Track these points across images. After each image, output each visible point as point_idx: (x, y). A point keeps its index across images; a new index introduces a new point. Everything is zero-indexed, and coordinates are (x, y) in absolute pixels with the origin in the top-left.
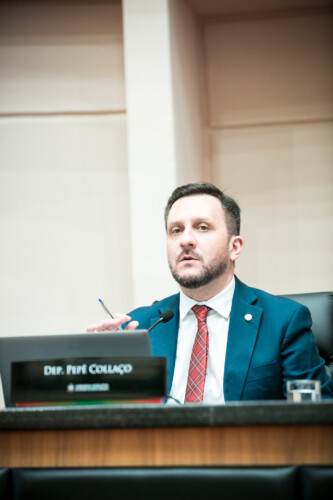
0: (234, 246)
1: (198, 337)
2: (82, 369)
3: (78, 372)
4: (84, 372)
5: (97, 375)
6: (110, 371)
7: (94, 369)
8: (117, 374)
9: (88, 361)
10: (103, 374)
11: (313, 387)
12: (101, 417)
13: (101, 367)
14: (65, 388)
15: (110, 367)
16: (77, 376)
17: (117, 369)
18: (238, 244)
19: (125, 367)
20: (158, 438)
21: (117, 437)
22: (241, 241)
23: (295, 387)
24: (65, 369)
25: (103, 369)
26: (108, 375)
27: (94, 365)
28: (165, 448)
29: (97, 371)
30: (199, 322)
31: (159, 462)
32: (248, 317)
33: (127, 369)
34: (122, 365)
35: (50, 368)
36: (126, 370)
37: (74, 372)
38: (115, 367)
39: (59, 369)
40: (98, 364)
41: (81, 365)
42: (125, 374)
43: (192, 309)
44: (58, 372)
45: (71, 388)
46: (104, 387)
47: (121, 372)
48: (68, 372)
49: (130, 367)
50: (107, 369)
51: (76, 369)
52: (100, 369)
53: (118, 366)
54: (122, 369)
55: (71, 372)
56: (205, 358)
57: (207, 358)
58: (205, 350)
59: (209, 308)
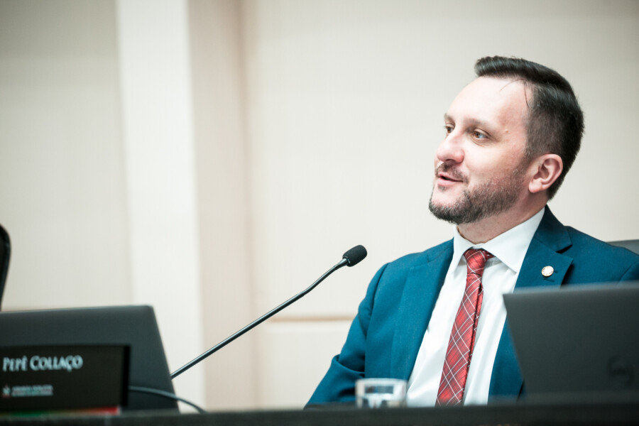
0: (544, 169)
2: (22, 363)
3: (17, 368)
4: (24, 368)
5: (40, 371)
6: (56, 366)
7: (36, 363)
8: (63, 370)
10: (47, 371)
13: (45, 360)
15: (55, 360)
16: (15, 372)
17: (64, 364)
18: (550, 168)
19: (74, 360)
22: (557, 164)
25: (48, 363)
26: (54, 372)
27: (37, 358)
29: (40, 366)
30: (468, 272)
32: (548, 271)
33: (77, 362)
34: (70, 358)
36: (74, 365)
37: (11, 369)
38: (62, 360)
40: (41, 356)
41: (21, 358)
42: (74, 370)
43: (464, 254)
45: (6, 391)
46: (46, 390)
47: (69, 367)
48: (5, 369)
49: (80, 360)
50: (52, 363)
51: (15, 364)
52: (43, 364)
53: (65, 358)
54: (70, 362)
55: (8, 367)
56: (471, 330)
57: (474, 333)
58: (472, 320)
59: (490, 254)
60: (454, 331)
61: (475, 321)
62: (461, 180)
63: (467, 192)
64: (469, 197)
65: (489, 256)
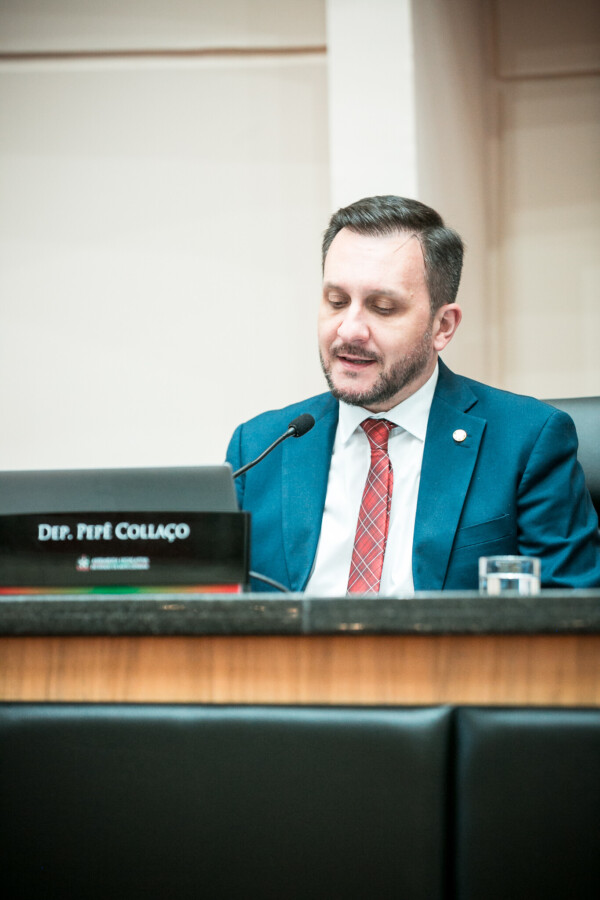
0: (444, 322)
1: (371, 477)
2: (104, 531)
3: (97, 536)
4: (107, 536)
5: (129, 540)
6: (152, 536)
7: (124, 531)
8: (162, 541)
9: (115, 518)
10: (140, 540)
11: (529, 570)
12: (119, 615)
13: (136, 527)
14: (75, 563)
15: (151, 528)
16: (94, 541)
17: (163, 532)
18: (451, 319)
19: (178, 528)
20: (220, 653)
21: (150, 652)
22: (456, 313)
23: (493, 569)
24: (74, 531)
25: (140, 532)
26: (149, 542)
27: (125, 525)
28: (231, 671)
29: (130, 534)
30: (373, 448)
31: (219, 696)
32: (460, 435)
33: (182, 531)
34: (172, 526)
35: (48, 527)
36: (178, 534)
37: (89, 537)
38: (160, 528)
39: (65, 530)
40: (131, 523)
41: (102, 524)
42: (177, 540)
43: (362, 425)
44: (62, 537)
45: (83, 563)
46: (141, 563)
47: (171, 538)
48: (80, 536)
49: (187, 529)
50: (147, 532)
51: (94, 531)
52: (134, 532)
53: (165, 526)
54: (172, 531)
55: (85, 535)
56: (385, 516)
57: (388, 517)
58: (385, 502)
59: (392, 424)
60: (362, 515)
61: (389, 503)
62: (373, 360)
63: (384, 374)
64: (386, 380)
65: (393, 425)
